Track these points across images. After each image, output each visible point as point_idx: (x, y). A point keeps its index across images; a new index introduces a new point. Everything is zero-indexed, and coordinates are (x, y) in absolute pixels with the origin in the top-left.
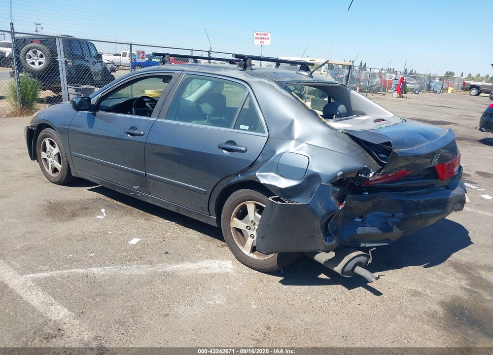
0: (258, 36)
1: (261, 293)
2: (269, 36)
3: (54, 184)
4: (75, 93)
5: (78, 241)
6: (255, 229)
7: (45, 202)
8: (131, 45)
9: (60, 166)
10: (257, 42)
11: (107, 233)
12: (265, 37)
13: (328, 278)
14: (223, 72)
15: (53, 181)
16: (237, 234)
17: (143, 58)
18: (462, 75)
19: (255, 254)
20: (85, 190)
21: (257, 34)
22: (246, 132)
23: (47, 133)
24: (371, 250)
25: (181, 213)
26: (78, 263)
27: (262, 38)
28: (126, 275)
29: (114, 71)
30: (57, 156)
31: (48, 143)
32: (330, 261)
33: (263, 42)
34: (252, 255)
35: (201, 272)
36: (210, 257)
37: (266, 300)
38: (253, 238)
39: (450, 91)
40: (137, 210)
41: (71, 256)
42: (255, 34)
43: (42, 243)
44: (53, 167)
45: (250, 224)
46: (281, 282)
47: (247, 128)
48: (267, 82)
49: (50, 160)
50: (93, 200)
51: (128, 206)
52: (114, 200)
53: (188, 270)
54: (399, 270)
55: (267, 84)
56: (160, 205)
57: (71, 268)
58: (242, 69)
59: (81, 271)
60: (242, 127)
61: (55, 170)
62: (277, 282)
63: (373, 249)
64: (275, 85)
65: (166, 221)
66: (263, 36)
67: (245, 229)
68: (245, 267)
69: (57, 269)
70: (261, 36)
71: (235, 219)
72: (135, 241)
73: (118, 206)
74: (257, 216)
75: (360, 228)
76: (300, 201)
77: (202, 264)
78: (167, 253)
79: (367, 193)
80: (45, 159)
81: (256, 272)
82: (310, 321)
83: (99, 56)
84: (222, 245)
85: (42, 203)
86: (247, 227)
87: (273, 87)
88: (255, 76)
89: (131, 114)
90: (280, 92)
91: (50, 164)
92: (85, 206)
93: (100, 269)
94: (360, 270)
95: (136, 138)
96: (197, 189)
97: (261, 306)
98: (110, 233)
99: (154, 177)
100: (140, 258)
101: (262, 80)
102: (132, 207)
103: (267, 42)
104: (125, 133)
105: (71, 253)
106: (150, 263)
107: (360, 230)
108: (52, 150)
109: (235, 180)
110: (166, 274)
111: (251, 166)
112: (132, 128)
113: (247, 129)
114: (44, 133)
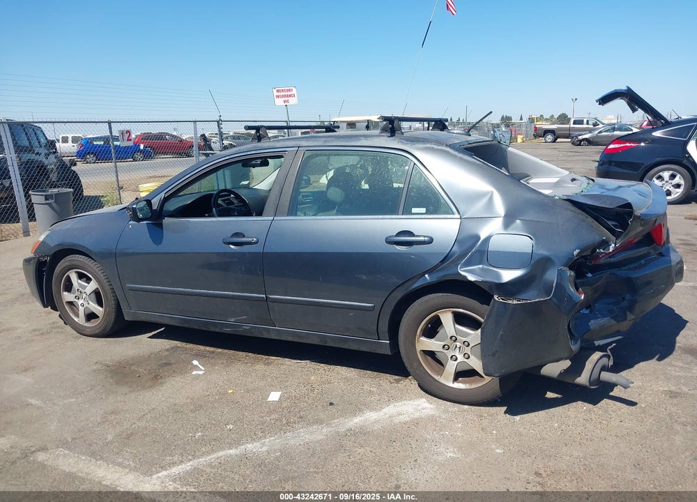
0: (279, 94)
1: (494, 432)
2: (294, 91)
3: (92, 338)
4: (44, 202)
5: (193, 411)
6: (456, 347)
7: (99, 366)
8: (109, 123)
9: (101, 309)
10: (280, 102)
11: (225, 393)
12: (289, 93)
13: (559, 396)
14: (364, 142)
15: (89, 333)
16: (427, 360)
17: (129, 140)
18: (521, 119)
19: (460, 382)
20: (144, 338)
21: (278, 91)
22: (423, 216)
23: (73, 263)
24: (610, 347)
25: (328, 344)
26: (216, 443)
27: (285, 96)
28: (300, 445)
29: (75, 165)
30: (93, 296)
31: (74, 277)
32: (567, 371)
33: (287, 101)
34: (457, 385)
35: (397, 420)
36: (392, 399)
37: (506, 440)
38: (456, 360)
39: (519, 140)
40: (244, 354)
41: (200, 434)
42: (275, 90)
43: (142, 424)
44: (88, 312)
45: (448, 342)
46: (506, 412)
47: (423, 210)
48: (436, 147)
49: (80, 302)
50: (167, 350)
51: (226, 351)
52: (199, 346)
53: (377, 421)
54: (632, 369)
55: (438, 149)
56: (290, 339)
57: (213, 451)
58: (389, 135)
59: (233, 452)
60: (414, 210)
61: (91, 316)
62: (503, 414)
63: (612, 346)
64: (448, 149)
65: (295, 361)
66: (286, 93)
67: (441, 350)
68: (449, 403)
69: (194, 457)
70: (284, 94)
71: (423, 339)
72: (275, 396)
73: (213, 352)
74: (458, 329)
75: (592, 321)
76: (532, 297)
77: (390, 409)
78: (331, 404)
79: (590, 275)
80: (71, 303)
81: (466, 407)
82: (581, 455)
83: (52, 144)
84: (395, 380)
85: (95, 367)
86: (444, 347)
87: (448, 152)
88: (415, 141)
89: (213, 216)
90: (461, 158)
91: (81, 309)
92: (163, 362)
93: (257, 444)
94: (606, 376)
95: (246, 249)
96: (358, 306)
97: (506, 448)
98: (230, 391)
99: (282, 299)
100: (302, 418)
101: (429, 145)
102: (232, 351)
103: (293, 101)
104: (224, 243)
105: (197, 431)
106: (319, 422)
107: (593, 324)
108: (85, 287)
109: (419, 284)
110: (352, 433)
111: (443, 261)
112: (237, 235)
113: (424, 212)
114: (67, 264)
